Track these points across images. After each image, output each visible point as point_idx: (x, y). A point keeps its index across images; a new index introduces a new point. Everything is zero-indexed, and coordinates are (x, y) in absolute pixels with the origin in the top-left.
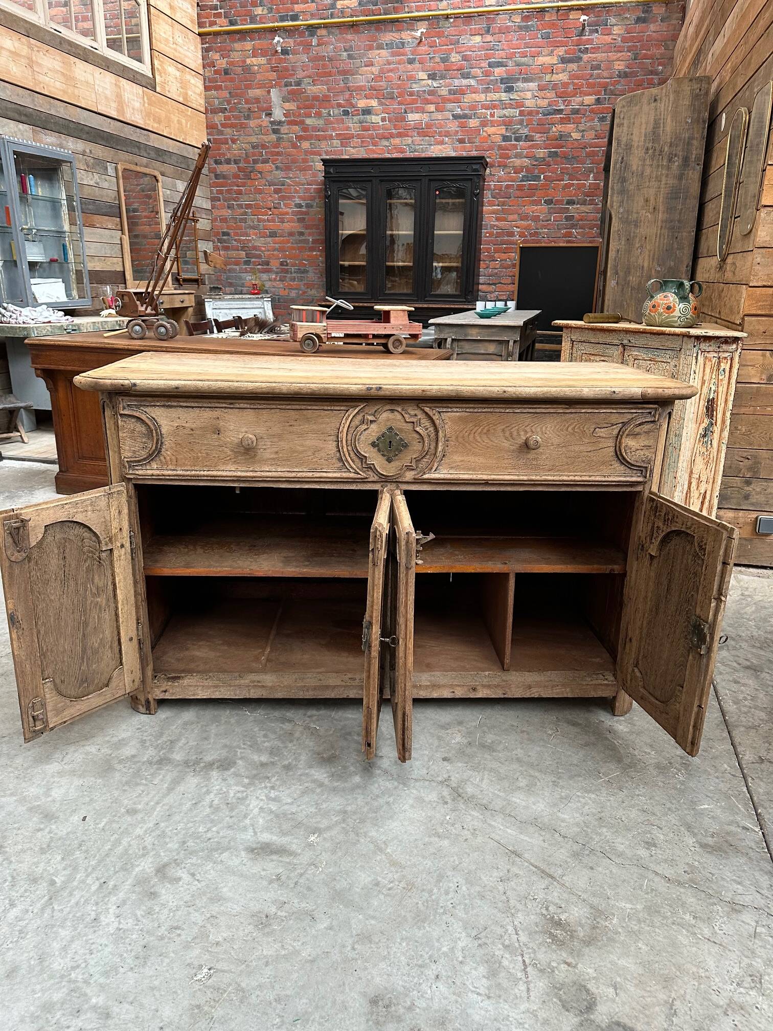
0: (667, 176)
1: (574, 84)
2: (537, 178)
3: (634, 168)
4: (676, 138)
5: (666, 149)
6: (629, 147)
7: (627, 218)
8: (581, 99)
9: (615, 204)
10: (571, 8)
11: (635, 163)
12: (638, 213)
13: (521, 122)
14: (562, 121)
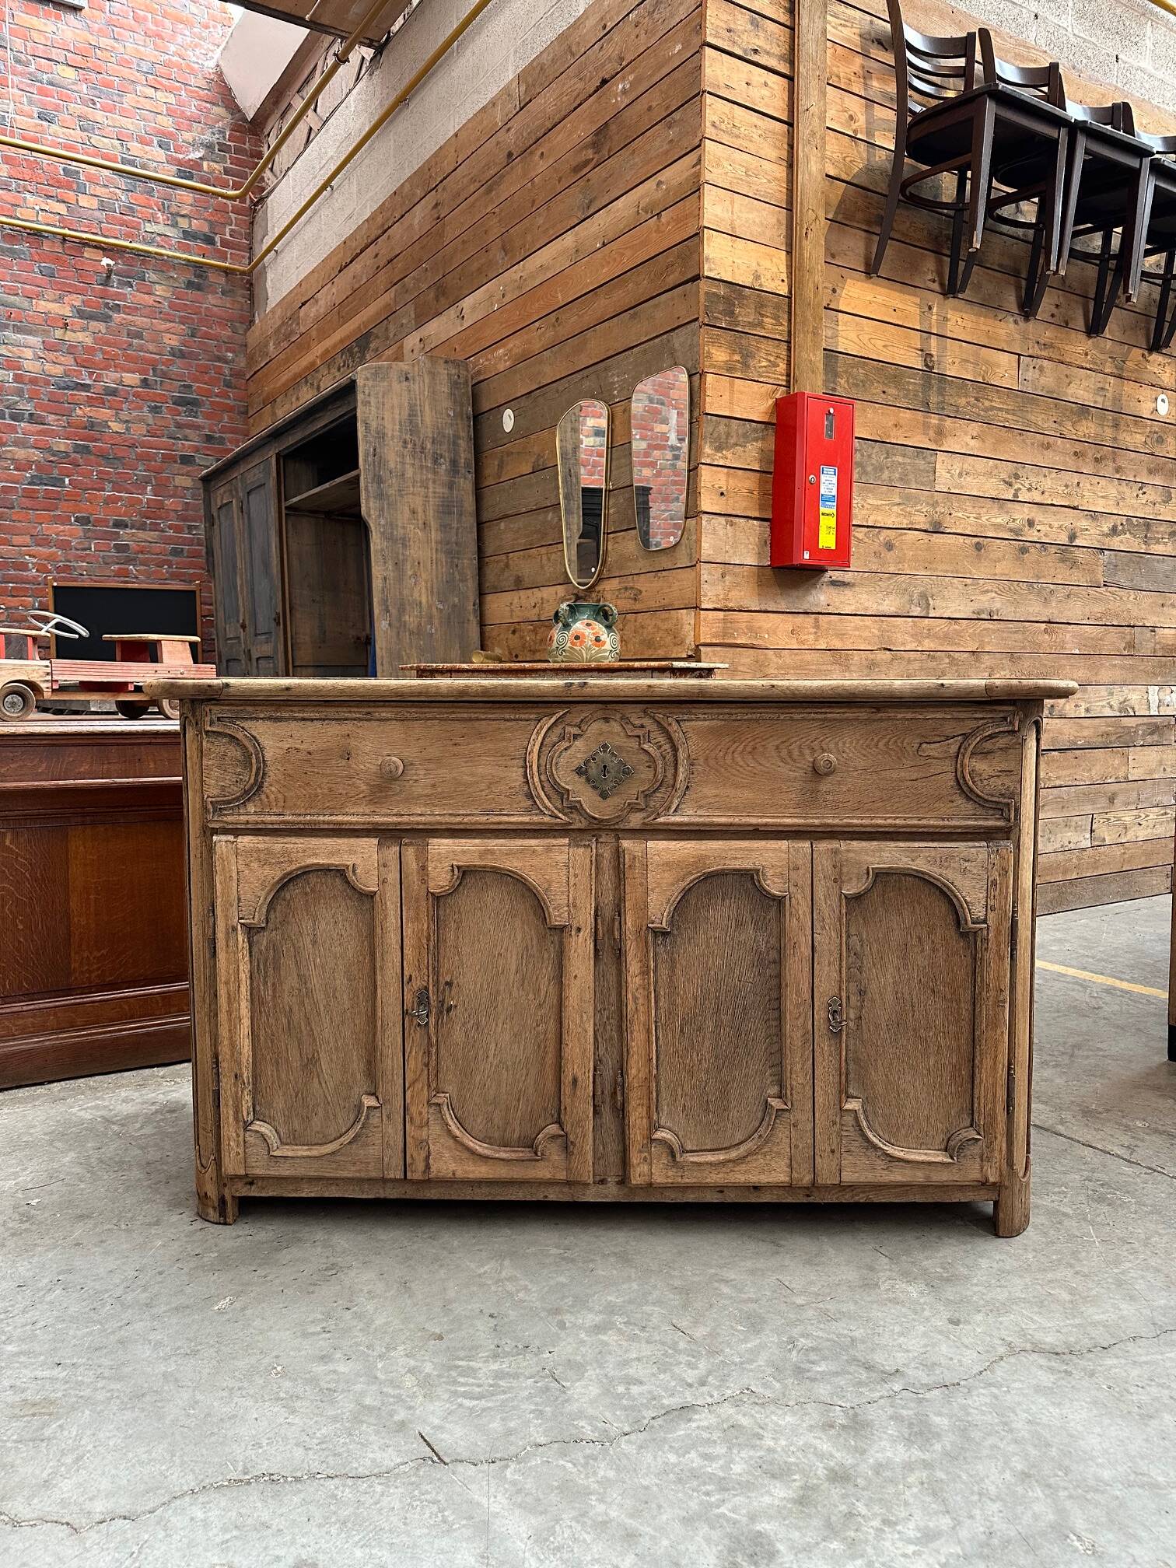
0: (434, 482)
1: (104, 352)
2: (59, 482)
3: (392, 465)
4: (439, 433)
5: (429, 446)
6: (381, 436)
7: (392, 533)
8: (118, 375)
9: (372, 512)
10: (85, 243)
11: (392, 459)
12: (404, 528)
13: (19, 393)
14: (90, 402)
